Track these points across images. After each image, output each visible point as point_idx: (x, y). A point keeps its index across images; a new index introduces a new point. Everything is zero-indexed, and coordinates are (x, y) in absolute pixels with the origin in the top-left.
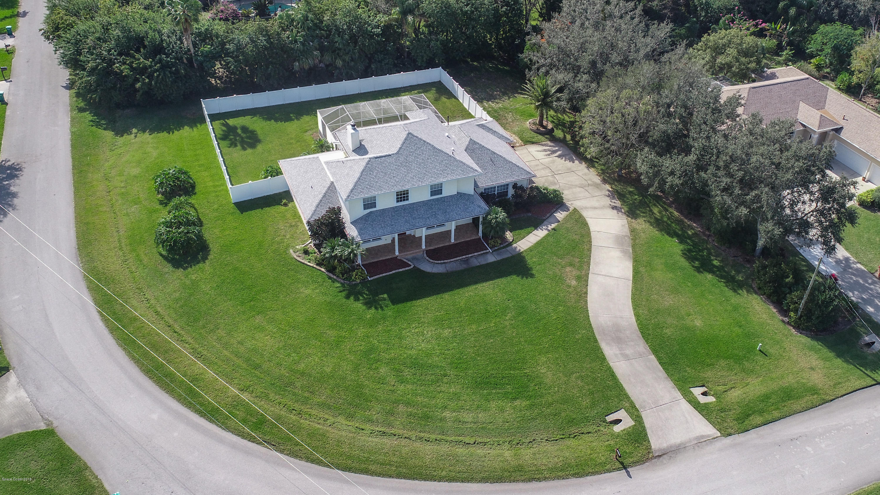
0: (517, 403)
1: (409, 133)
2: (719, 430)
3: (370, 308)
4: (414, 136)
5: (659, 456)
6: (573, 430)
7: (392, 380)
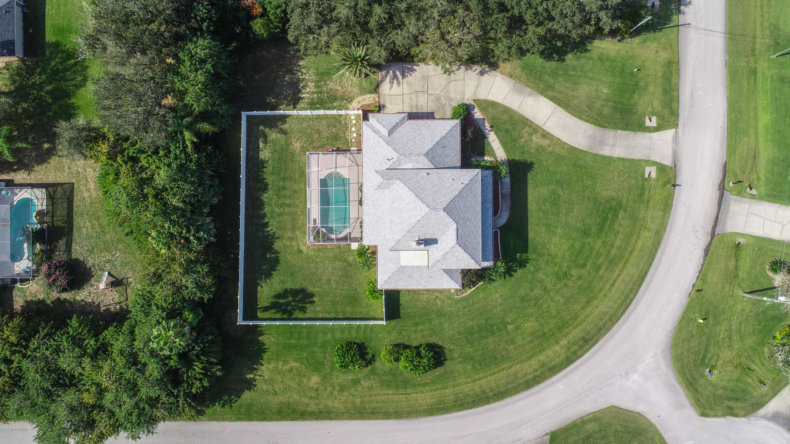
0: (620, 216)
1: (444, 210)
2: (673, 128)
3: (525, 266)
4: (446, 207)
5: (675, 165)
6: (646, 197)
7: (582, 271)
